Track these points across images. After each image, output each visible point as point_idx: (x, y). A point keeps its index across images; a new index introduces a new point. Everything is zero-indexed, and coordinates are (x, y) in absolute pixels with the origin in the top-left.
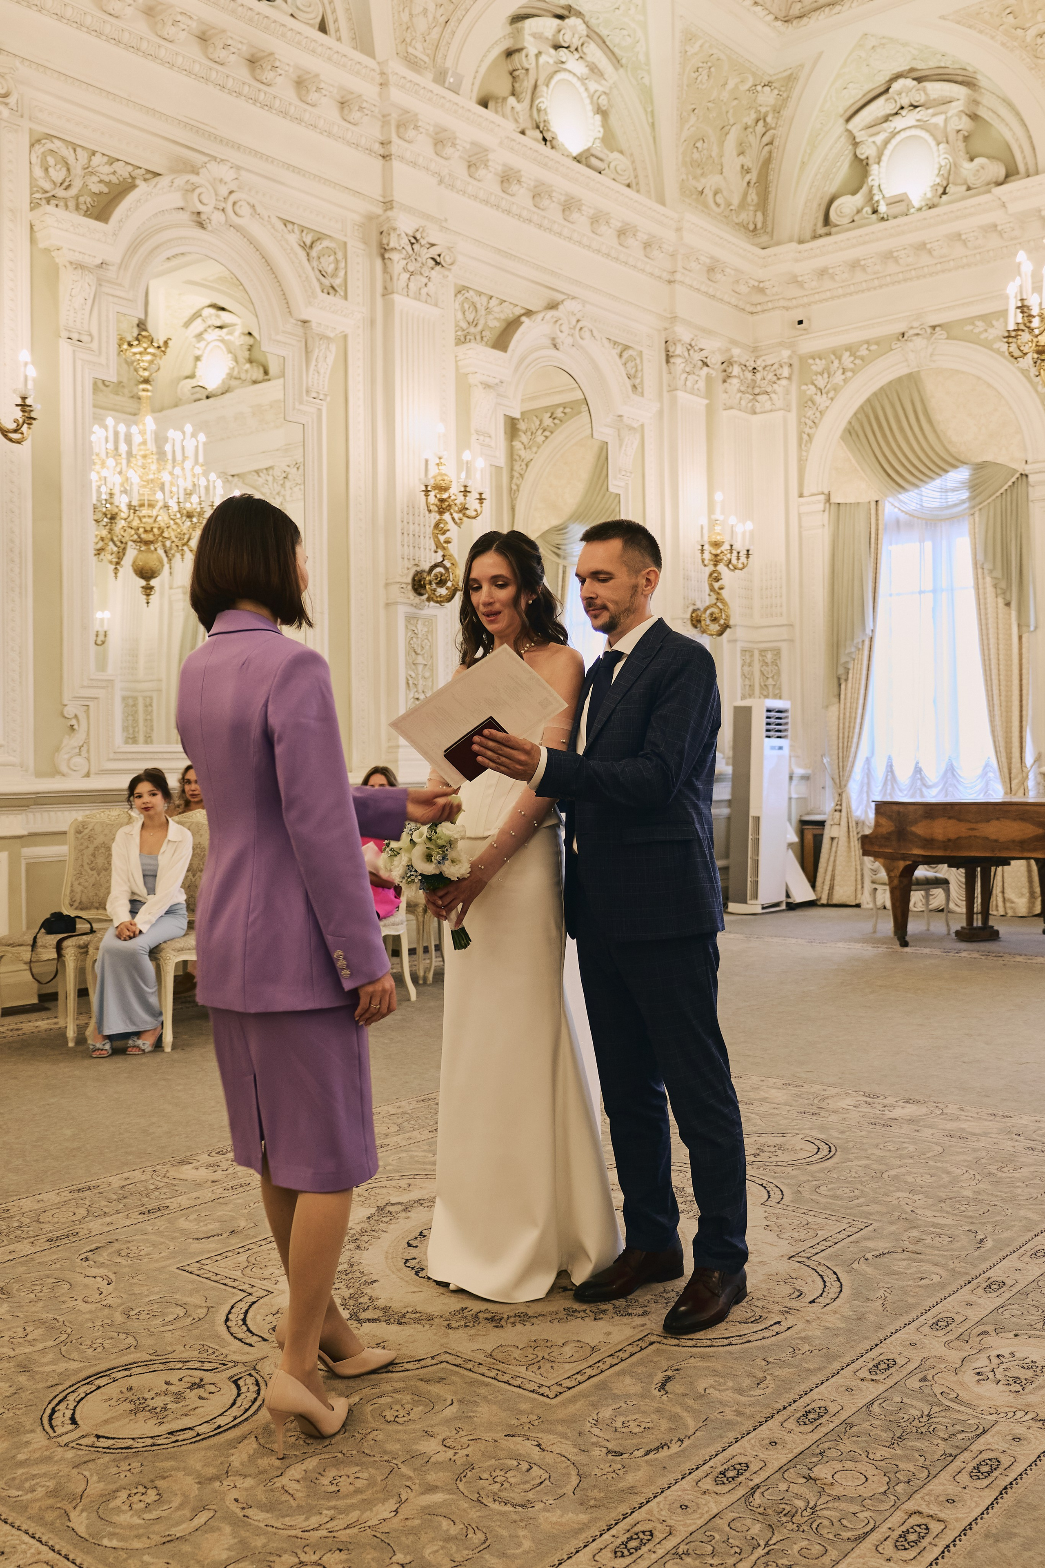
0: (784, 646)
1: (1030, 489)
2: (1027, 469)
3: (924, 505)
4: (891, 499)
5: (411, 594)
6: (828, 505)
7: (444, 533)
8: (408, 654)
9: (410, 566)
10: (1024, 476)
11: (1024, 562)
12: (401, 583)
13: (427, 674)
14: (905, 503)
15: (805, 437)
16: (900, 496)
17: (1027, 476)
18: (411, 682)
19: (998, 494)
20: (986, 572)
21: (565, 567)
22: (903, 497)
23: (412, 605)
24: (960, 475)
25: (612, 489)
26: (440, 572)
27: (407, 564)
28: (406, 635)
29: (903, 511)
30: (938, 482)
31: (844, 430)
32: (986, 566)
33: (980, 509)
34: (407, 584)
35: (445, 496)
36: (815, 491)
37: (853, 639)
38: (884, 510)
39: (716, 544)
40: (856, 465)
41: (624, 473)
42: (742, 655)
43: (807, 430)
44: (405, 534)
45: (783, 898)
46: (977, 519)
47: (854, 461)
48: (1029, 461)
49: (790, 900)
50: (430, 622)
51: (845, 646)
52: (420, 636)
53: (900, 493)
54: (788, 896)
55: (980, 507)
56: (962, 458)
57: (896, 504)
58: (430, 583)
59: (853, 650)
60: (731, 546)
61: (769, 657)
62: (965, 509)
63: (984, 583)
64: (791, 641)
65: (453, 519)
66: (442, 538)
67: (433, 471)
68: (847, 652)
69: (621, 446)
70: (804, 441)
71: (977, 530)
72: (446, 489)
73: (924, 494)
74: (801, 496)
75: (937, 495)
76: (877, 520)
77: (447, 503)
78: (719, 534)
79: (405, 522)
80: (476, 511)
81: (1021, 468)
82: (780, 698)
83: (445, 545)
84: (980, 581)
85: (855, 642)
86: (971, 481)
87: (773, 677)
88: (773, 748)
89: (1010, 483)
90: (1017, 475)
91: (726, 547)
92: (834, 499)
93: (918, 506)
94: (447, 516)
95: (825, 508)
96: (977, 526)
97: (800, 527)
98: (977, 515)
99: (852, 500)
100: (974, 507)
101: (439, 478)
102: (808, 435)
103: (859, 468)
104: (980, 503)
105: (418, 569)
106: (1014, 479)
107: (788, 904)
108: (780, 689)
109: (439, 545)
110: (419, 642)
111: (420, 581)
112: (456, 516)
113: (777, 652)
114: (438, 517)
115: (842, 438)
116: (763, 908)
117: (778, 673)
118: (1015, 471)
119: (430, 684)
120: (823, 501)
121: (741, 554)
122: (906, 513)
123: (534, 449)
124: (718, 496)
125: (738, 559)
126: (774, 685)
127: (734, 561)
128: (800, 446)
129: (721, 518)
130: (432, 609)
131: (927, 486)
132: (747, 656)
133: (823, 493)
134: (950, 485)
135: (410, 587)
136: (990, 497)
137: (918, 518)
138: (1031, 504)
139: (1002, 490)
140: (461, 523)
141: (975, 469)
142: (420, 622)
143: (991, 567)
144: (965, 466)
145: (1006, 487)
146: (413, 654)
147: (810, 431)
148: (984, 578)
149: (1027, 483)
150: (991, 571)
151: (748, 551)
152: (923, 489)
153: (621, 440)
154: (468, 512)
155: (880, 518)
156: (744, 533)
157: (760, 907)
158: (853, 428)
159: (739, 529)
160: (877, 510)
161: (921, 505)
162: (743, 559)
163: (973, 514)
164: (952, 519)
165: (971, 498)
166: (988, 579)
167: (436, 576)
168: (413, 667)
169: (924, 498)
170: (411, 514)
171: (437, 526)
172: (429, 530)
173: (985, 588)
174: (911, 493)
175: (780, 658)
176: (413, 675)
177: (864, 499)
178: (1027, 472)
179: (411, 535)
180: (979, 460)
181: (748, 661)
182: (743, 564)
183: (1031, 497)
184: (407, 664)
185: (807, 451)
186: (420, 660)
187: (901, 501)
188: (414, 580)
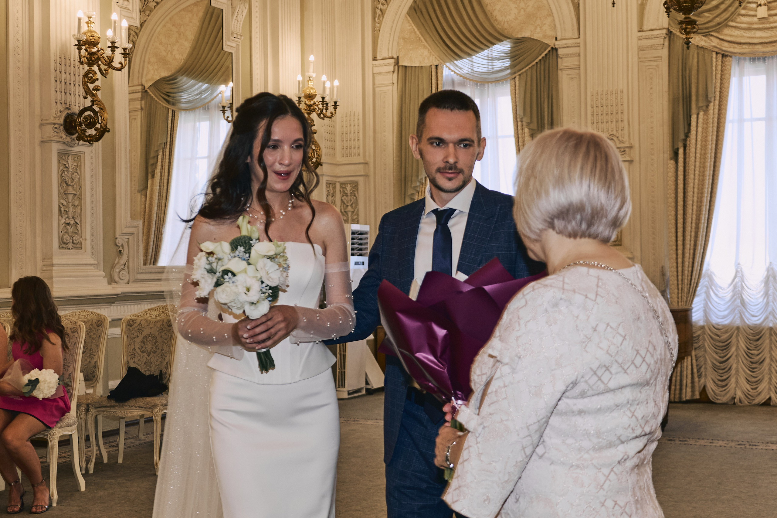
0: (361, 180)
1: (559, 60)
2: (558, 44)
3: (475, 69)
4: (448, 64)
5: (63, 135)
6: (396, 67)
7: (93, 82)
8: (60, 185)
9: (62, 109)
10: (555, 50)
11: (555, 117)
12: (55, 124)
13: (76, 203)
14: (461, 68)
15: (378, 12)
16: (455, 62)
17: (556, 49)
18: (62, 209)
19: (534, 63)
20: (524, 124)
21: (174, 112)
22: (459, 63)
23: (64, 143)
24: (504, 47)
25: (226, 48)
26: (89, 115)
27: (59, 107)
28: (59, 168)
29: (458, 74)
30: (486, 52)
31: (410, 8)
32: (524, 120)
33: (520, 75)
34: (60, 125)
35: (95, 50)
36: (387, 57)
37: (418, 176)
38: (442, 73)
39: (310, 97)
40: (420, 36)
41: (235, 36)
42: (327, 187)
43: (380, 6)
44: (58, 82)
45: (363, 385)
46: (517, 83)
47: (418, 33)
48: (558, 38)
49: (369, 387)
50: (78, 157)
51: (412, 181)
52: (70, 169)
53: (456, 60)
54: (367, 383)
55: (520, 73)
56: (505, 33)
57: (452, 68)
58: (80, 124)
59: (418, 184)
60: (323, 98)
61: (349, 188)
62: (508, 74)
63: (523, 133)
64: (366, 176)
65: (100, 70)
66: (91, 86)
67: (84, 28)
68: (413, 186)
69: (233, 14)
70: (378, 15)
71: (517, 91)
72: (95, 44)
73: (474, 61)
74: (375, 59)
75: (485, 62)
76: (437, 80)
77: (96, 57)
78: (312, 88)
79: (58, 71)
80: (121, 63)
81: (551, 43)
82: (358, 223)
83: (94, 92)
84: (520, 131)
85: (420, 178)
86: (511, 52)
87: (351, 205)
88: (357, 263)
89: (543, 55)
90: (549, 49)
91: (318, 99)
92: (404, 62)
93: (470, 70)
94: (95, 68)
95: (394, 69)
96: (517, 88)
97: (374, 84)
98: (517, 79)
99: (417, 65)
100: (515, 73)
101: (90, 34)
102: (381, 10)
103: (422, 38)
104: (520, 70)
105: (69, 112)
106: (546, 52)
107: (368, 390)
108: (358, 215)
109: (88, 92)
110: (70, 175)
111: (71, 122)
112: (103, 67)
113: (355, 185)
114: (86, 68)
115: (409, 13)
116: (349, 394)
117: (356, 202)
118: (548, 45)
119: (79, 211)
120: (393, 64)
121: (329, 105)
122: (461, 76)
123: (148, 13)
124: (312, 58)
125: (327, 109)
126: (353, 212)
127: (324, 111)
128: (374, 18)
129: (314, 75)
130: (81, 147)
131: (477, 55)
132: (331, 188)
133: (393, 58)
134: (495, 54)
135: (62, 128)
136: (528, 65)
137: (470, 80)
138: (559, 72)
139: (537, 60)
140: (107, 74)
141: (515, 43)
142: (70, 158)
143: (529, 121)
144: (508, 40)
145: (540, 58)
146: (65, 185)
147: (382, 7)
148: (522, 129)
149: (557, 55)
150: (528, 124)
151: (336, 103)
152: (474, 57)
153: (233, 8)
154: (113, 64)
155: (439, 79)
156: (332, 88)
157: (347, 393)
158: (418, 7)
159: (328, 85)
160: (437, 73)
161: (472, 70)
162: (331, 109)
163: (514, 78)
164: (497, 81)
165: (511, 67)
166: (526, 130)
167: (85, 118)
168: (64, 196)
169: (474, 64)
170: (63, 65)
171: (86, 75)
172: (79, 79)
173: (523, 137)
174: (464, 60)
175: (357, 189)
176: (65, 203)
177: (426, 63)
178: (557, 47)
179: (63, 83)
180: (519, 36)
181: (332, 192)
182: (331, 113)
183: (560, 66)
184: (59, 193)
185: (380, 23)
186: (71, 191)
187: (457, 66)
188: (65, 120)
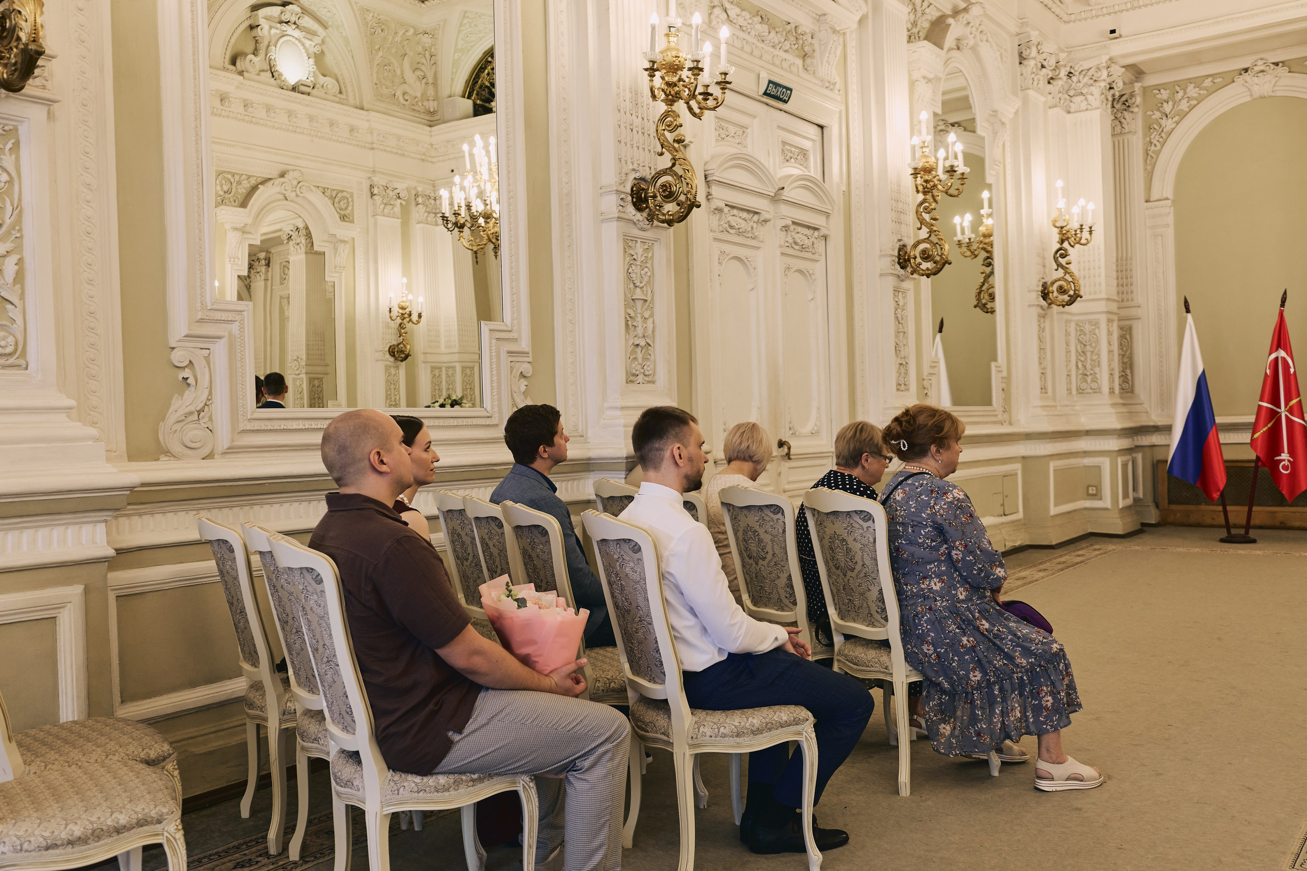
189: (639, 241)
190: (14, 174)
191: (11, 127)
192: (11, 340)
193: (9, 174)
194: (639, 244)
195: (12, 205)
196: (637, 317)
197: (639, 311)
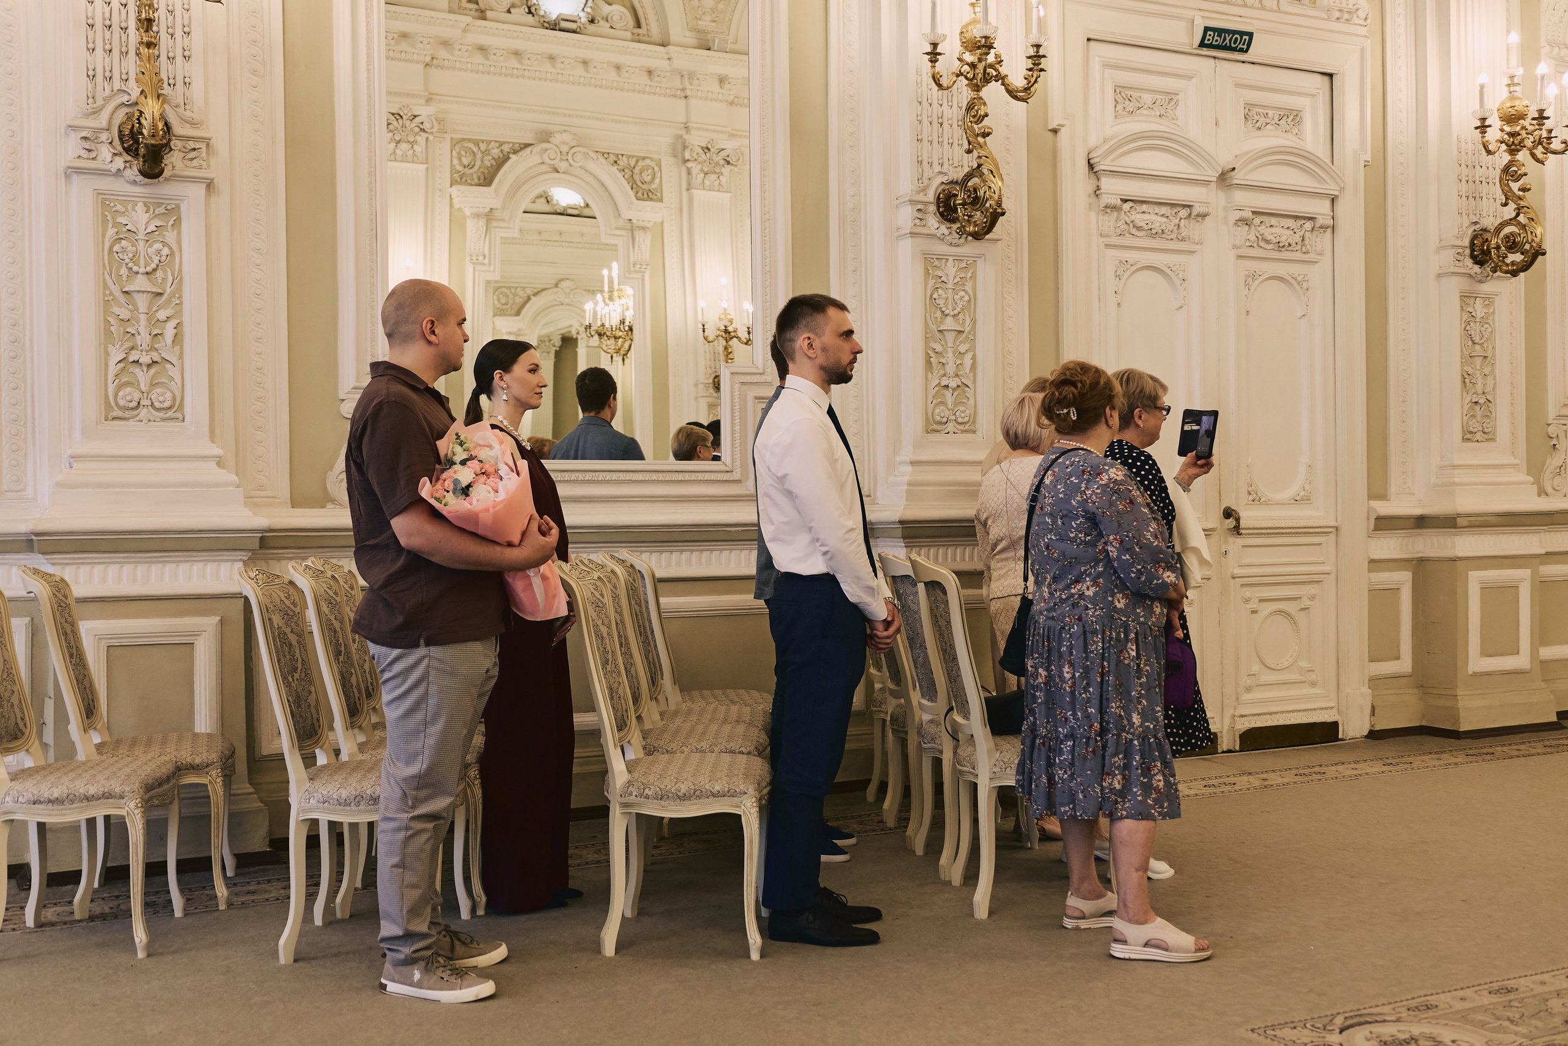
189: (951, 259)
190: (175, 247)
191: (173, 206)
192: (169, 395)
193: (170, 248)
194: (950, 263)
195: (173, 275)
196: (947, 352)
197: (950, 344)
